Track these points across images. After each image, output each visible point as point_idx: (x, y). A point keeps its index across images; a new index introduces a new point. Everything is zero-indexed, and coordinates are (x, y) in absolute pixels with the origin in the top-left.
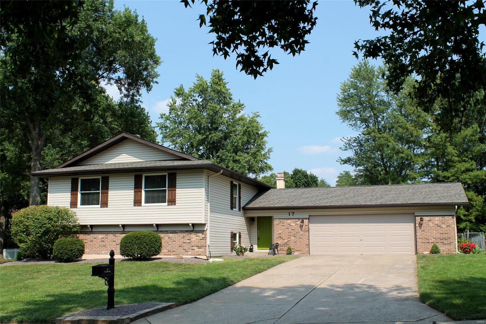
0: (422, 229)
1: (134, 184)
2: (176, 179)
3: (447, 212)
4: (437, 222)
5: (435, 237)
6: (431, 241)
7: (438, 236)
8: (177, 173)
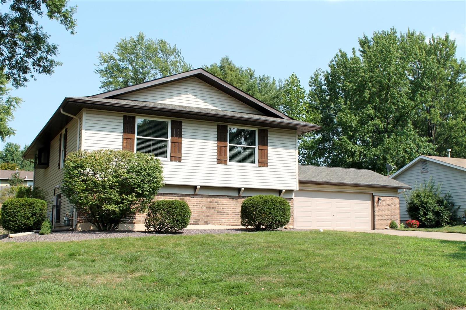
0: (379, 208)
1: (216, 136)
2: (267, 137)
3: (393, 194)
4: (388, 202)
5: (387, 215)
6: (384, 218)
7: (389, 214)
8: (269, 130)
